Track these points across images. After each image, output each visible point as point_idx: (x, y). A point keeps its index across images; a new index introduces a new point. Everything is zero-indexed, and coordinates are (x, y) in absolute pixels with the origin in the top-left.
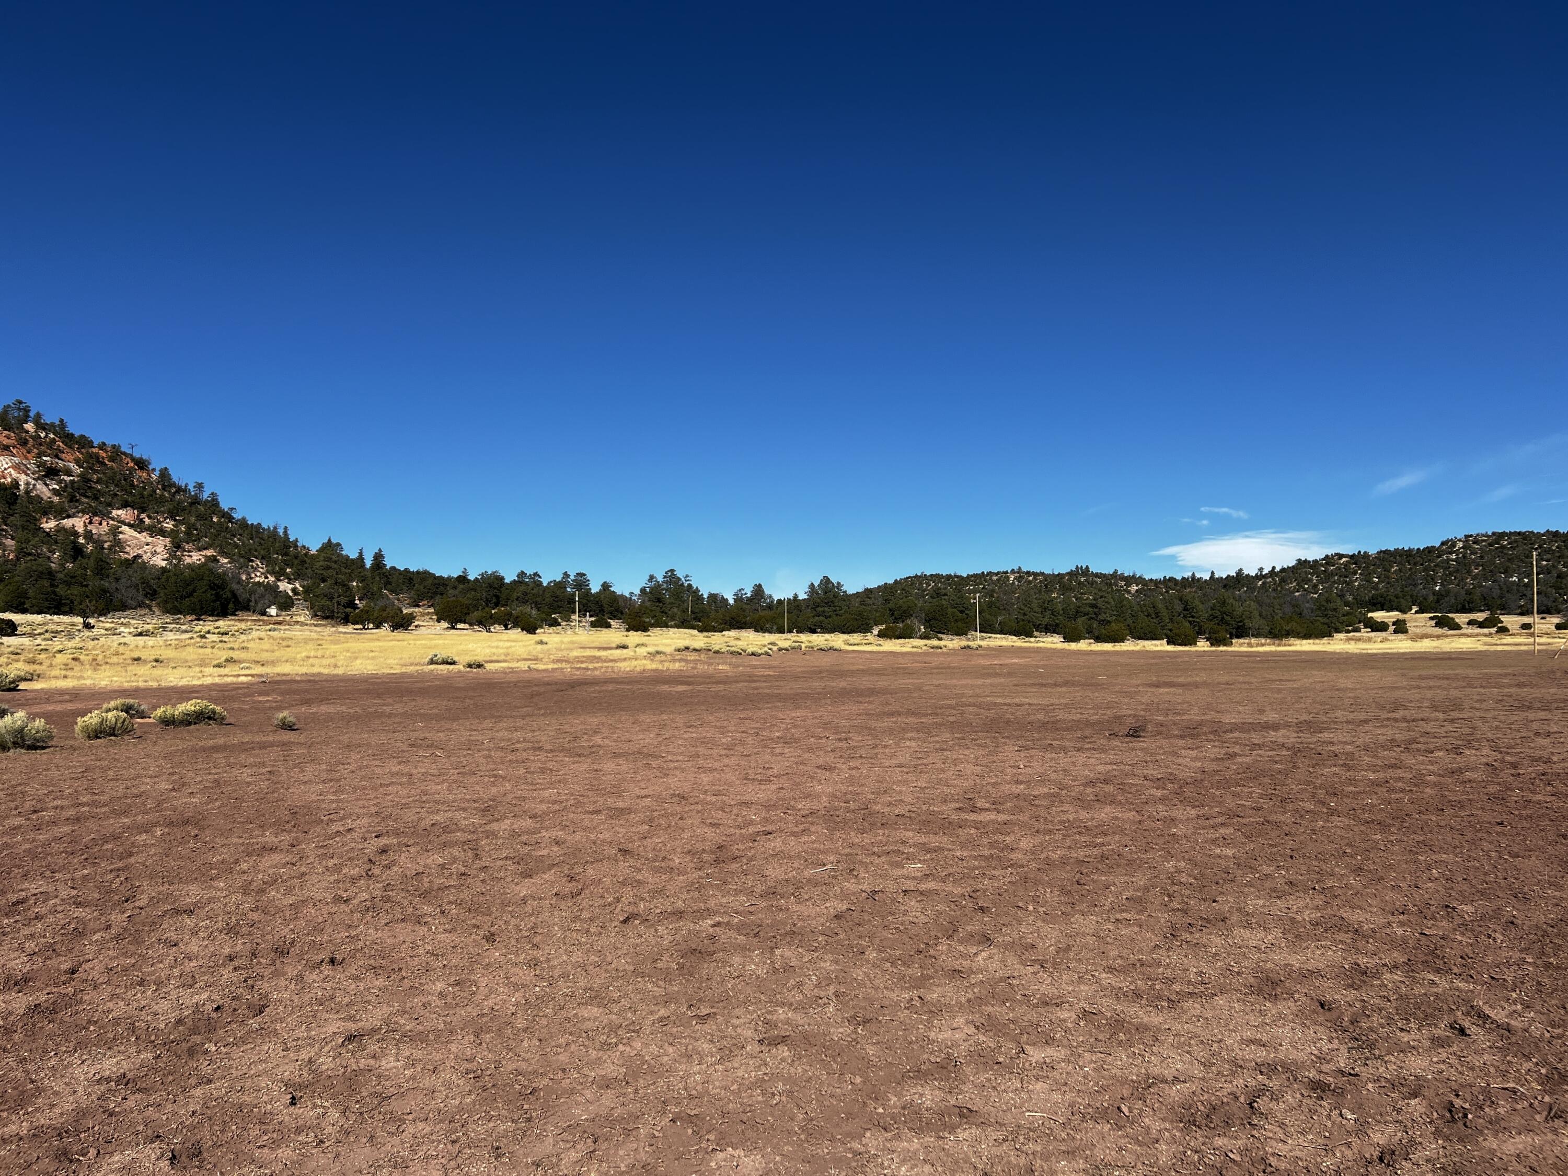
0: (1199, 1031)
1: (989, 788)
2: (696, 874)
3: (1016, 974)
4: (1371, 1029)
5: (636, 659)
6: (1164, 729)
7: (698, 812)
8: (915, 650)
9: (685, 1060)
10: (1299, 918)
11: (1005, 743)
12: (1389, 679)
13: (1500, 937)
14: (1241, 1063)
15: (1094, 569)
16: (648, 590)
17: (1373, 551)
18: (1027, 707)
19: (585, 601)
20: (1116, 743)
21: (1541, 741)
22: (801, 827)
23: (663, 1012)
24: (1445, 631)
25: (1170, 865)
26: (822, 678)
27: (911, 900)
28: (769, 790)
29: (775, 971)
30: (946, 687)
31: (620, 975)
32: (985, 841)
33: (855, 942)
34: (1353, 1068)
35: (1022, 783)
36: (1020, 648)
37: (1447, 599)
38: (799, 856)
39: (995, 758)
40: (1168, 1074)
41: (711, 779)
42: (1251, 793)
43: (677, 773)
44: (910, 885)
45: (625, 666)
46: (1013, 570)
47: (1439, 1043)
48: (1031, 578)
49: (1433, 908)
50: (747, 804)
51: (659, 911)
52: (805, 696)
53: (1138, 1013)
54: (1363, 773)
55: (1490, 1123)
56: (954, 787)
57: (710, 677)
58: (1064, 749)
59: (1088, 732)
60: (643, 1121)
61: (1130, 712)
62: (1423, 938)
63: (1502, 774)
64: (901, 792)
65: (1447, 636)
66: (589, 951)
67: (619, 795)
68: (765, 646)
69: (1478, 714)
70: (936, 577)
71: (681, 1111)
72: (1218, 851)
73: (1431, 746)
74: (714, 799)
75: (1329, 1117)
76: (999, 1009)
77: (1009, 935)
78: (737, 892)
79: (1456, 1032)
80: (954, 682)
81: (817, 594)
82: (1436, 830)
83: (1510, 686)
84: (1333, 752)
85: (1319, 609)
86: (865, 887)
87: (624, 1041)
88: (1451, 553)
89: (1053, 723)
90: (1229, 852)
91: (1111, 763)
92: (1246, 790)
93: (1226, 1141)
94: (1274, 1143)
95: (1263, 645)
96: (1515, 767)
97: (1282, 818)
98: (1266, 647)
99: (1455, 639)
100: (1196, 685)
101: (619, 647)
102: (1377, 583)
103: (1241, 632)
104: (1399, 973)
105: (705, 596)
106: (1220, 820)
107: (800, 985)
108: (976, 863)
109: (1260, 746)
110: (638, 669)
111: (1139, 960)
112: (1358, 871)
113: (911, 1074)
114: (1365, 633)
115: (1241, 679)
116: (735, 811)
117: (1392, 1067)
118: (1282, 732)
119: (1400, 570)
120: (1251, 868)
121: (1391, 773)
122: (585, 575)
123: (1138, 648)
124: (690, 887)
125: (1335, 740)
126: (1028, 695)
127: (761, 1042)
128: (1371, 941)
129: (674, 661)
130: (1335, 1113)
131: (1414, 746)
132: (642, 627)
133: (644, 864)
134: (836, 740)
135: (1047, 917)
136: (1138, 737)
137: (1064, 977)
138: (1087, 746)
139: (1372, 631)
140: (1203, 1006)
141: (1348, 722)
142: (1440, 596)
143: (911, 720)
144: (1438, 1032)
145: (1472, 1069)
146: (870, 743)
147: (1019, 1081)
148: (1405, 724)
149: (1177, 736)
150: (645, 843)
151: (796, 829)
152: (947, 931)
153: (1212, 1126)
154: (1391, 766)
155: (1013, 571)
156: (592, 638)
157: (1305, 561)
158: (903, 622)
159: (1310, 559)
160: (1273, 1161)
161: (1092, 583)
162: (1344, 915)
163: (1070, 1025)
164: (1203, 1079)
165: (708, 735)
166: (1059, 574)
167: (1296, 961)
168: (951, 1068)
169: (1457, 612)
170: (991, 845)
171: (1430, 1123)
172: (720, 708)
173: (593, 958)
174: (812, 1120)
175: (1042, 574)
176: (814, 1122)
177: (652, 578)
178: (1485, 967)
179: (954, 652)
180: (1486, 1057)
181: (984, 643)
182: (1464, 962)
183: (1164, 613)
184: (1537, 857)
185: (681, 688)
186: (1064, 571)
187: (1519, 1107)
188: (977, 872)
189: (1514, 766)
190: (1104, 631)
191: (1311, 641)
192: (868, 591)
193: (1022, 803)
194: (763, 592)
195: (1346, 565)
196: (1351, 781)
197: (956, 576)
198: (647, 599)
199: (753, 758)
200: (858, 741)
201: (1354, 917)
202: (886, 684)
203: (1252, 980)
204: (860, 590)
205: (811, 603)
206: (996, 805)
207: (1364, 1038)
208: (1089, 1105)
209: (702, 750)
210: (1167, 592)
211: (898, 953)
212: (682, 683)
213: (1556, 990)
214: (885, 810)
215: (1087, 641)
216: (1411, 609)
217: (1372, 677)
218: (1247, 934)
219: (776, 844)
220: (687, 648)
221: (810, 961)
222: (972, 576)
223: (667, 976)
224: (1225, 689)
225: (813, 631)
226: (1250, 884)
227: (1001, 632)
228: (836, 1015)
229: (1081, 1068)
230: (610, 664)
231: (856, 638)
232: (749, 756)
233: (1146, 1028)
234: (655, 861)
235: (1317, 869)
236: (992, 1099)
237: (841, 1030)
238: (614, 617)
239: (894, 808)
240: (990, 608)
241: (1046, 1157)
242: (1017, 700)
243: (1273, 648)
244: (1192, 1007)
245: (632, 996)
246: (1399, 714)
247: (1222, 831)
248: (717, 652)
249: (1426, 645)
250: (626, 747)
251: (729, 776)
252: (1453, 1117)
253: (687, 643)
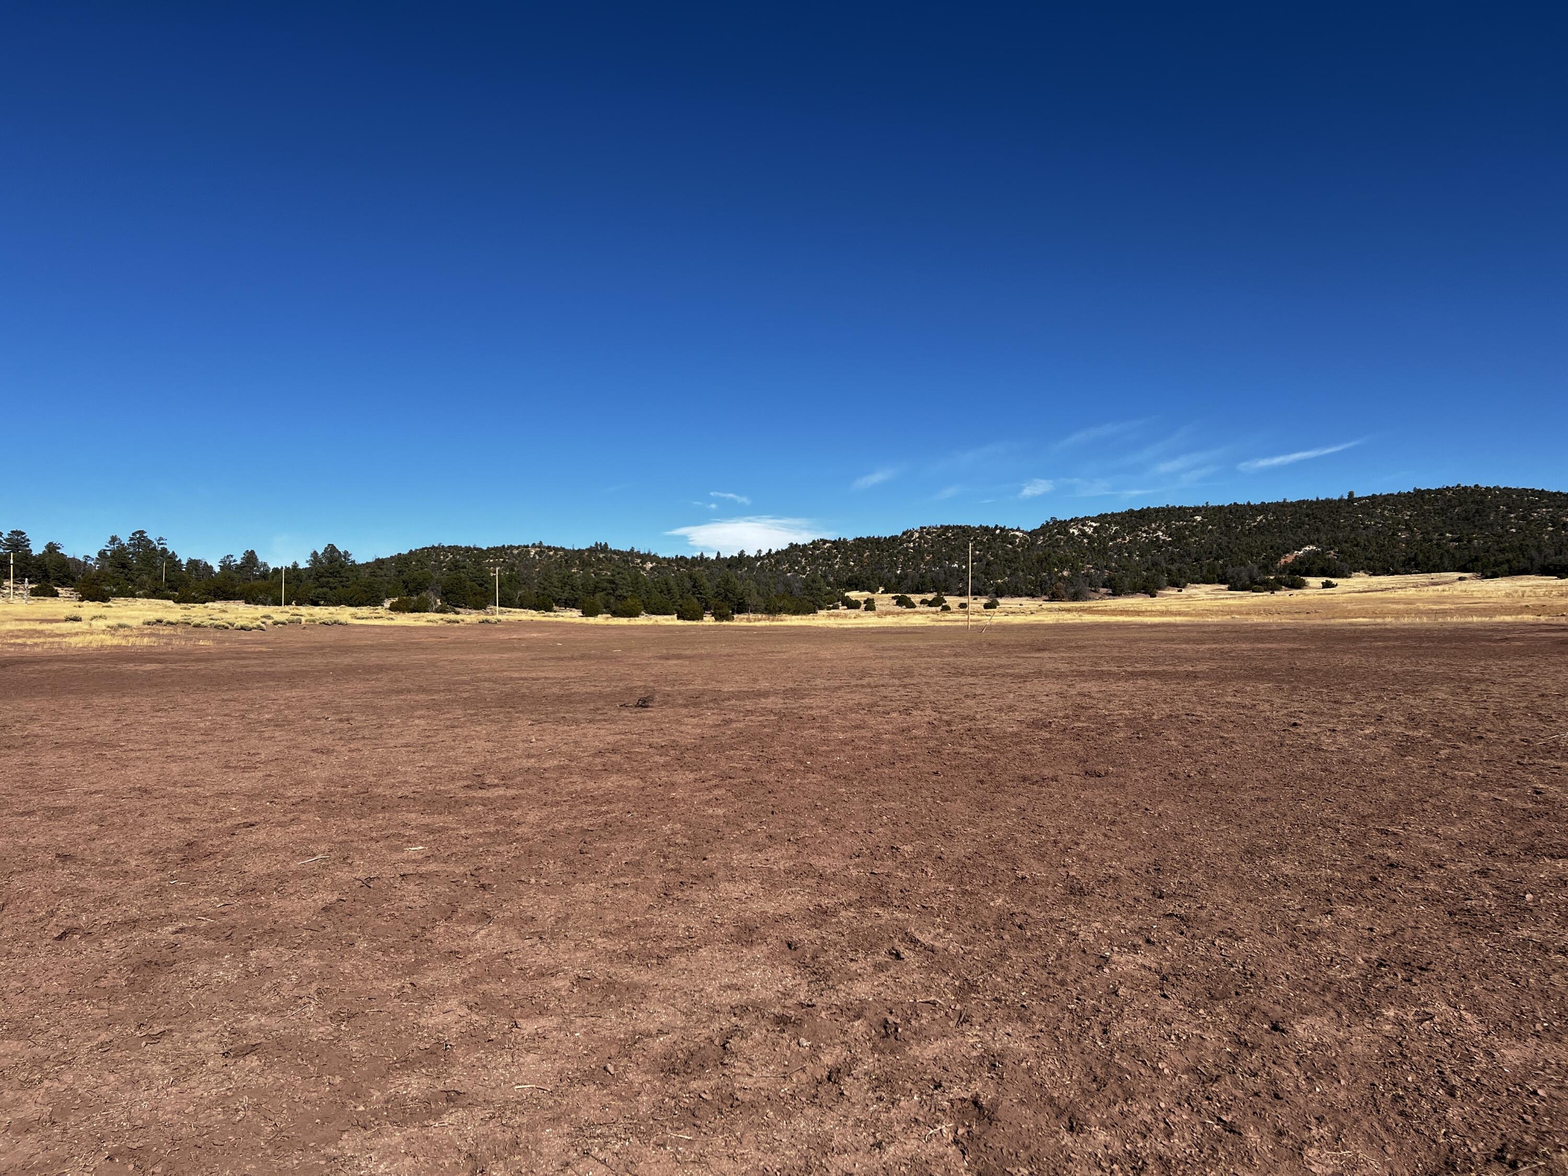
0: (683, 983)
1: (500, 763)
2: (157, 877)
3: (514, 949)
4: (827, 963)
5: (92, 634)
6: (670, 699)
7: (164, 806)
8: (430, 624)
9: (129, 1087)
10: (775, 868)
11: (519, 718)
12: (861, 650)
13: (930, 871)
14: (718, 1008)
15: (612, 546)
16: (109, 553)
17: (850, 539)
18: (543, 680)
19: (22, 565)
20: (625, 713)
21: (970, 702)
22: (290, 816)
23: (104, 1037)
24: (903, 609)
25: (667, 828)
26: (324, 654)
27: (409, 885)
28: (253, 777)
29: (248, 975)
30: (462, 662)
31: (50, 1000)
32: (492, 817)
33: (345, 934)
34: (811, 1000)
35: (533, 756)
36: (540, 622)
37: (905, 581)
38: (285, 848)
39: (508, 733)
40: (653, 1028)
41: (183, 768)
42: (742, 755)
43: (139, 763)
44: (409, 869)
45: (77, 642)
46: (534, 544)
47: (880, 968)
48: (551, 553)
49: (882, 850)
50: (225, 795)
51: (106, 922)
52: (304, 674)
53: (628, 973)
54: (835, 733)
55: (915, 1034)
56: (463, 764)
57: (189, 653)
58: (576, 722)
59: (600, 704)
60: (71, 1164)
61: (640, 683)
62: (873, 877)
63: (939, 731)
64: (406, 773)
65: (904, 613)
66: (9, 976)
67: (61, 791)
68: (257, 619)
69: (924, 680)
70: (455, 549)
71: (120, 1146)
72: (710, 811)
73: (888, 709)
74: (185, 791)
75: (789, 1047)
76: (493, 986)
77: (510, 910)
78: (207, 893)
79: (893, 957)
80: (471, 657)
81: (321, 563)
82: (888, 781)
83: (949, 656)
84: (812, 715)
85: (807, 588)
86: (359, 875)
87: (51, 1076)
88: (909, 542)
89: (567, 696)
90: (720, 812)
91: (620, 733)
92: (738, 753)
93: (700, 1083)
94: (741, 1079)
95: (759, 620)
96: (949, 725)
97: (767, 778)
98: (761, 622)
99: (911, 615)
100: (701, 657)
101: (68, 619)
102: (853, 567)
103: (741, 608)
104: (852, 910)
105: (184, 562)
106: (714, 782)
107: (276, 988)
108: (481, 840)
109: (752, 712)
110: (94, 645)
111: (633, 922)
112: (826, 821)
113: (398, 1065)
114: (842, 610)
115: (740, 651)
116: (211, 802)
117: (842, 994)
118: (772, 699)
119: (871, 555)
120: (738, 825)
121: (856, 733)
122: (24, 533)
123: (651, 623)
124: (148, 892)
125: (814, 705)
126: (545, 669)
127: (225, 1055)
128: (832, 883)
129: (143, 635)
130: (794, 1042)
131: (875, 709)
132: (103, 598)
133: (90, 870)
134: (336, 720)
135: (548, 889)
136: (647, 707)
137: (561, 946)
138: (600, 717)
139: (848, 608)
140: (688, 960)
141: (825, 689)
142: (901, 579)
143: (422, 697)
144: (879, 959)
145: (904, 988)
146: (375, 722)
147: (509, 1056)
148: (870, 690)
149: (681, 705)
150: (93, 845)
151: (283, 819)
152: (445, 912)
153: (689, 1071)
154: (857, 727)
155: (534, 546)
156: (31, 608)
157: (796, 545)
158: (418, 594)
159: (800, 543)
160: (739, 1095)
161: (610, 560)
162: (812, 862)
163: (563, 993)
164: (684, 1028)
165: (182, 720)
166: (579, 550)
167: (770, 908)
168: (441, 1053)
169: (913, 592)
170: (497, 821)
171: (869, 1040)
172: (198, 689)
173: (15, 984)
174: (282, 1131)
175: (563, 549)
176: (284, 1133)
177: (114, 539)
178: (918, 898)
179: (471, 626)
180: (915, 976)
181: (503, 618)
182: (902, 895)
183: (675, 590)
184: (961, 800)
185: (150, 667)
186: (584, 548)
187: (937, 1017)
188: (481, 849)
189: (949, 723)
190: (620, 606)
191: (799, 617)
192: (380, 562)
193: (531, 777)
194: (256, 559)
195: (829, 549)
196: (825, 741)
197: (475, 549)
198: (107, 564)
199: (236, 743)
200: (362, 721)
201: (819, 862)
202: (397, 660)
203: (732, 929)
204: (371, 560)
205: (314, 573)
206: (506, 780)
207: (821, 971)
208: (577, 1069)
209: (173, 737)
210: (678, 570)
211: (391, 940)
212: (151, 661)
213: (969, 913)
214: (387, 793)
215: (605, 616)
216: (878, 590)
217: (846, 649)
218: (730, 887)
219: (260, 836)
220: (159, 621)
221: (291, 959)
222: (492, 549)
223: (112, 995)
224: (725, 661)
225: (316, 604)
226: (736, 841)
227: (521, 607)
228: (317, 1014)
229: (572, 1034)
230: (57, 639)
231: (365, 611)
232: (232, 741)
233: (636, 986)
234: (104, 865)
235: (793, 822)
236: (481, 1079)
237: (321, 1029)
238: (63, 585)
239: (398, 789)
240: (510, 582)
241: (531, 1128)
242: (534, 675)
243: (768, 623)
244: (679, 961)
245: (65, 1022)
246: (865, 682)
247: (717, 792)
248: (197, 626)
249: (889, 621)
250: (73, 736)
251: (206, 765)
252: (887, 1032)
253: (159, 615)
